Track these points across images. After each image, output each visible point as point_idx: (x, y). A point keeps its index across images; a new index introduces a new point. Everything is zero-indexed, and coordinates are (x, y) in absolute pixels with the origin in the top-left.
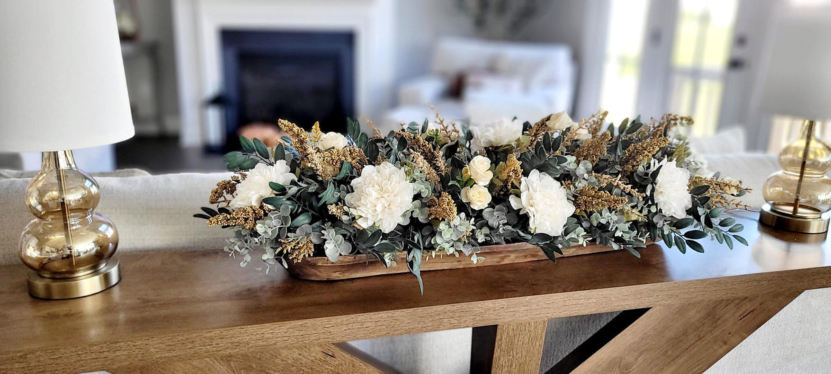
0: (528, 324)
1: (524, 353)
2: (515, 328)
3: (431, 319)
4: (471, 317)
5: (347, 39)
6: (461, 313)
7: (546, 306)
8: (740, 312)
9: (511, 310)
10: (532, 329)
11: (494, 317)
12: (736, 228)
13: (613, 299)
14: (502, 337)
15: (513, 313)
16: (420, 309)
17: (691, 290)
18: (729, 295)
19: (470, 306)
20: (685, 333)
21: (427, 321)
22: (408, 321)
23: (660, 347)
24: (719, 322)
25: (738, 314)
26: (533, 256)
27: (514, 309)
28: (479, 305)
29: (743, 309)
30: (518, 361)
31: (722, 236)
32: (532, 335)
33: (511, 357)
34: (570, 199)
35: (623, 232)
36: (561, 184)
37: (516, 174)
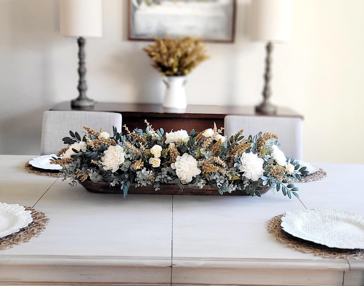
31: (287, 192)
34: (198, 167)
35: (221, 183)
36: (197, 160)
37: (175, 154)
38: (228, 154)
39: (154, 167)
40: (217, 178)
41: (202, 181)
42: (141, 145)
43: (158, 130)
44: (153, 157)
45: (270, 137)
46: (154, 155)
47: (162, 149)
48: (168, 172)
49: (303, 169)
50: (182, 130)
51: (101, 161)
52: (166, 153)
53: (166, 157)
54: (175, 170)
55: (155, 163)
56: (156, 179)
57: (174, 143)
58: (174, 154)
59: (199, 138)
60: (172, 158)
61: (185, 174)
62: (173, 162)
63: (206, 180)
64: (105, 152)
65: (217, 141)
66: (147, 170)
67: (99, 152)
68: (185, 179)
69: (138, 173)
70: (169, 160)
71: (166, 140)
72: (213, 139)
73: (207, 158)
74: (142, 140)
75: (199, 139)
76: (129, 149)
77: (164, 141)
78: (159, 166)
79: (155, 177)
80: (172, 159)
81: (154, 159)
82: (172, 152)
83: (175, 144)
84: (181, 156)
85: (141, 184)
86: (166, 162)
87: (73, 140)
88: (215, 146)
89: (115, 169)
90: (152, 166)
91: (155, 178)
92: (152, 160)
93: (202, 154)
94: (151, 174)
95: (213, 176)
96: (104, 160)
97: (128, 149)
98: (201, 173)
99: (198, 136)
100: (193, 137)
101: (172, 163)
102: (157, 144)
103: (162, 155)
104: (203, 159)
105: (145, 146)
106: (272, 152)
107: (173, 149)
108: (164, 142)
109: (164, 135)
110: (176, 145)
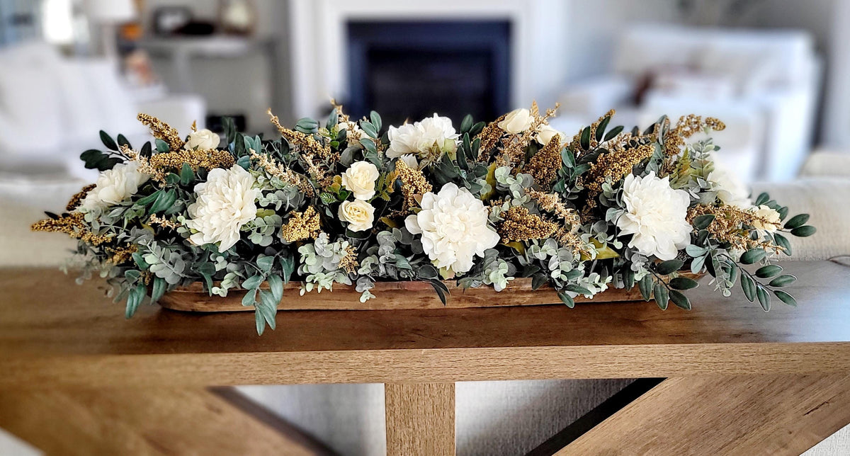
0: (427, 386)
1: (430, 427)
2: (410, 390)
3: (289, 369)
4: (345, 370)
5: (503, 29)
6: (330, 364)
7: (450, 364)
8: (805, 403)
9: (401, 365)
10: (435, 393)
11: (377, 373)
12: (781, 280)
13: (551, 362)
14: (393, 401)
15: (404, 370)
16: (273, 355)
17: (674, 359)
18: (737, 371)
19: (342, 356)
20: (715, 425)
21: (283, 371)
22: (258, 369)
23: (677, 442)
24: (770, 414)
25: (800, 407)
26: (470, 301)
27: (404, 365)
28: (354, 356)
29: (811, 399)
30: (423, 436)
31: (754, 290)
32: (437, 402)
33: (411, 430)
34: (490, 224)
35: (563, 272)
36: (486, 203)
37: (417, 187)
38: (578, 181)
39: (355, 230)
40: (549, 257)
41: (504, 267)
42: (310, 162)
43: (365, 118)
44: (352, 198)
45: (698, 127)
46: (352, 193)
47: (378, 174)
48: (398, 244)
49: (799, 220)
50: (435, 115)
51: (188, 218)
52: (391, 187)
53: (388, 199)
54: (419, 236)
55: (358, 218)
56: (360, 267)
57: (414, 154)
58: (414, 188)
59: (487, 139)
60: (407, 200)
61: (450, 247)
62: (412, 213)
63: (515, 262)
64: (197, 188)
65: (542, 146)
66: (332, 240)
67: (181, 191)
68: (451, 263)
69: (303, 250)
70: (399, 207)
71: (388, 147)
72: (532, 138)
73: (516, 194)
74: (316, 149)
75: (488, 141)
76: (272, 175)
77: (384, 151)
78: (371, 226)
79: (359, 260)
80: (407, 203)
81: (353, 204)
82: (409, 182)
83: (417, 157)
84: (436, 193)
85: (317, 282)
86: (389, 212)
87: (110, 157)
88: (538, 160)
89: (229, 241)
90: (349, 227)
91: (360, 263)
92: (348, 210)
93: (503, 183)
94: (344, 253)
95: (536, 251)
96: (195, 214)
97: (269, 177)
98: (501, 241)
99: (484, 133)
100: (472, 135)
101: (408, 215)
102: (361, 159)
103: (377, 193)
104: (504, 201)
105: (325, 168)
106: (711, 171)
107: (411, 174)
108: (384, 154)
109: (383, 133)
110: (419, 161)
